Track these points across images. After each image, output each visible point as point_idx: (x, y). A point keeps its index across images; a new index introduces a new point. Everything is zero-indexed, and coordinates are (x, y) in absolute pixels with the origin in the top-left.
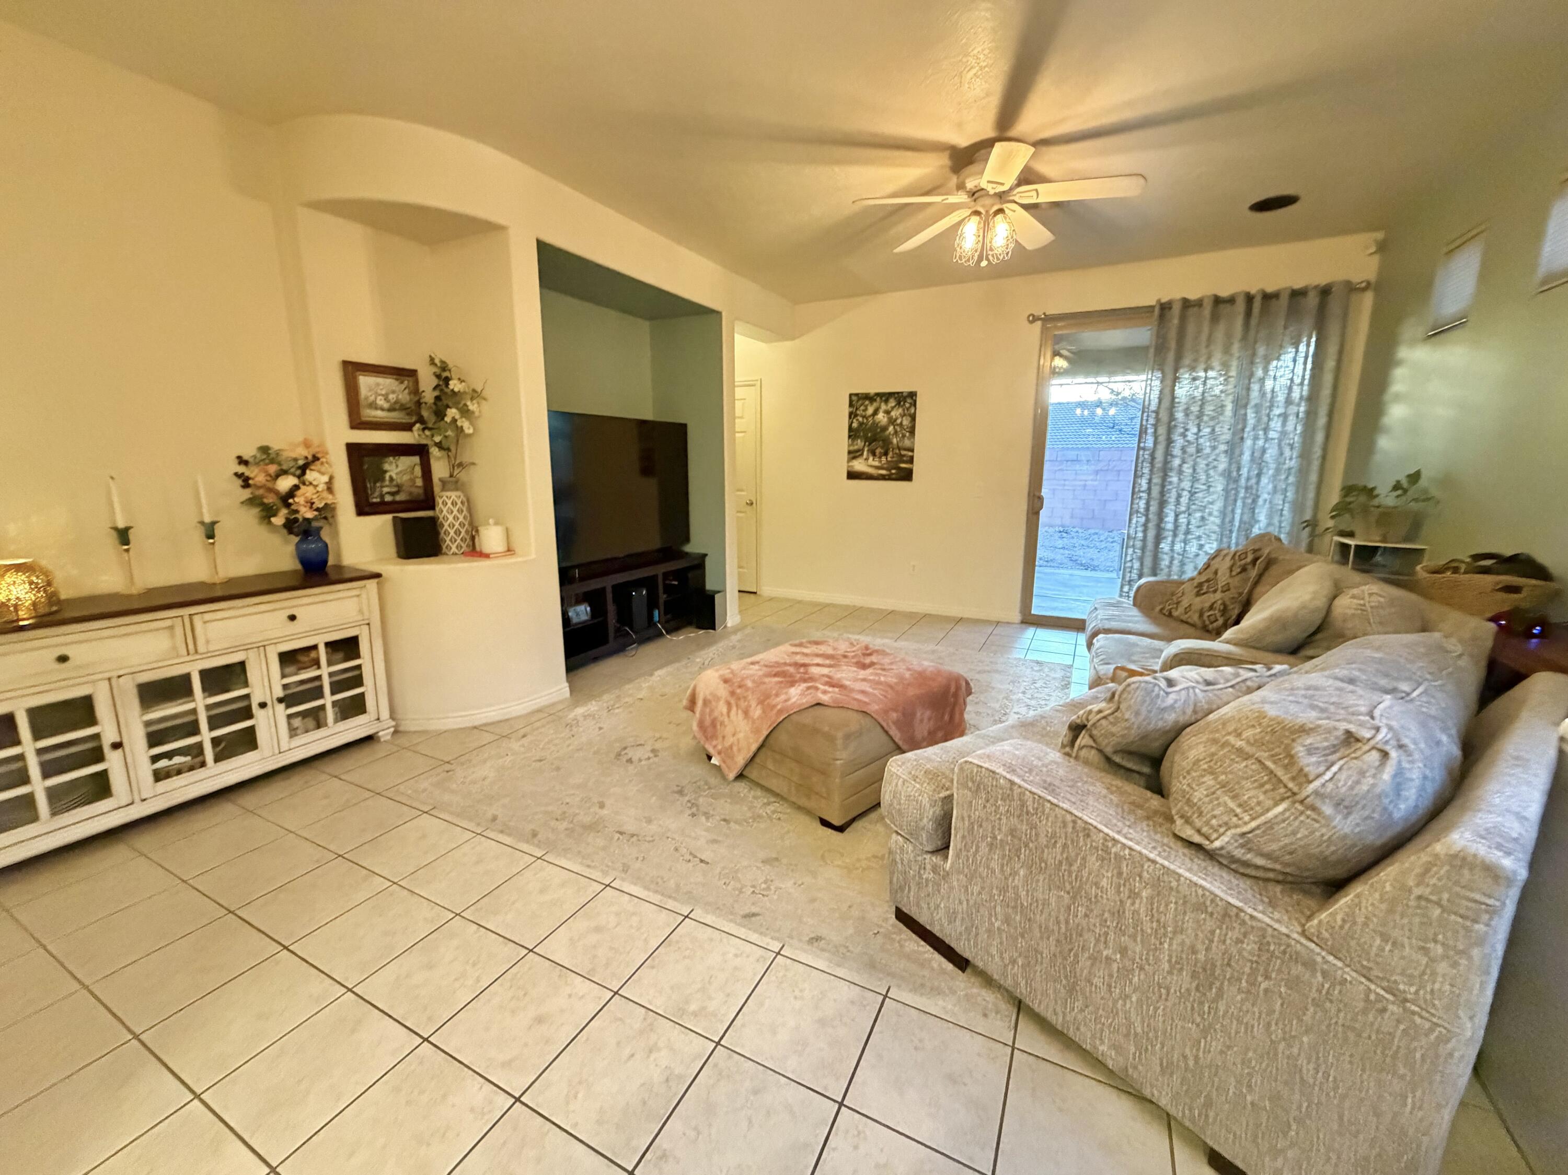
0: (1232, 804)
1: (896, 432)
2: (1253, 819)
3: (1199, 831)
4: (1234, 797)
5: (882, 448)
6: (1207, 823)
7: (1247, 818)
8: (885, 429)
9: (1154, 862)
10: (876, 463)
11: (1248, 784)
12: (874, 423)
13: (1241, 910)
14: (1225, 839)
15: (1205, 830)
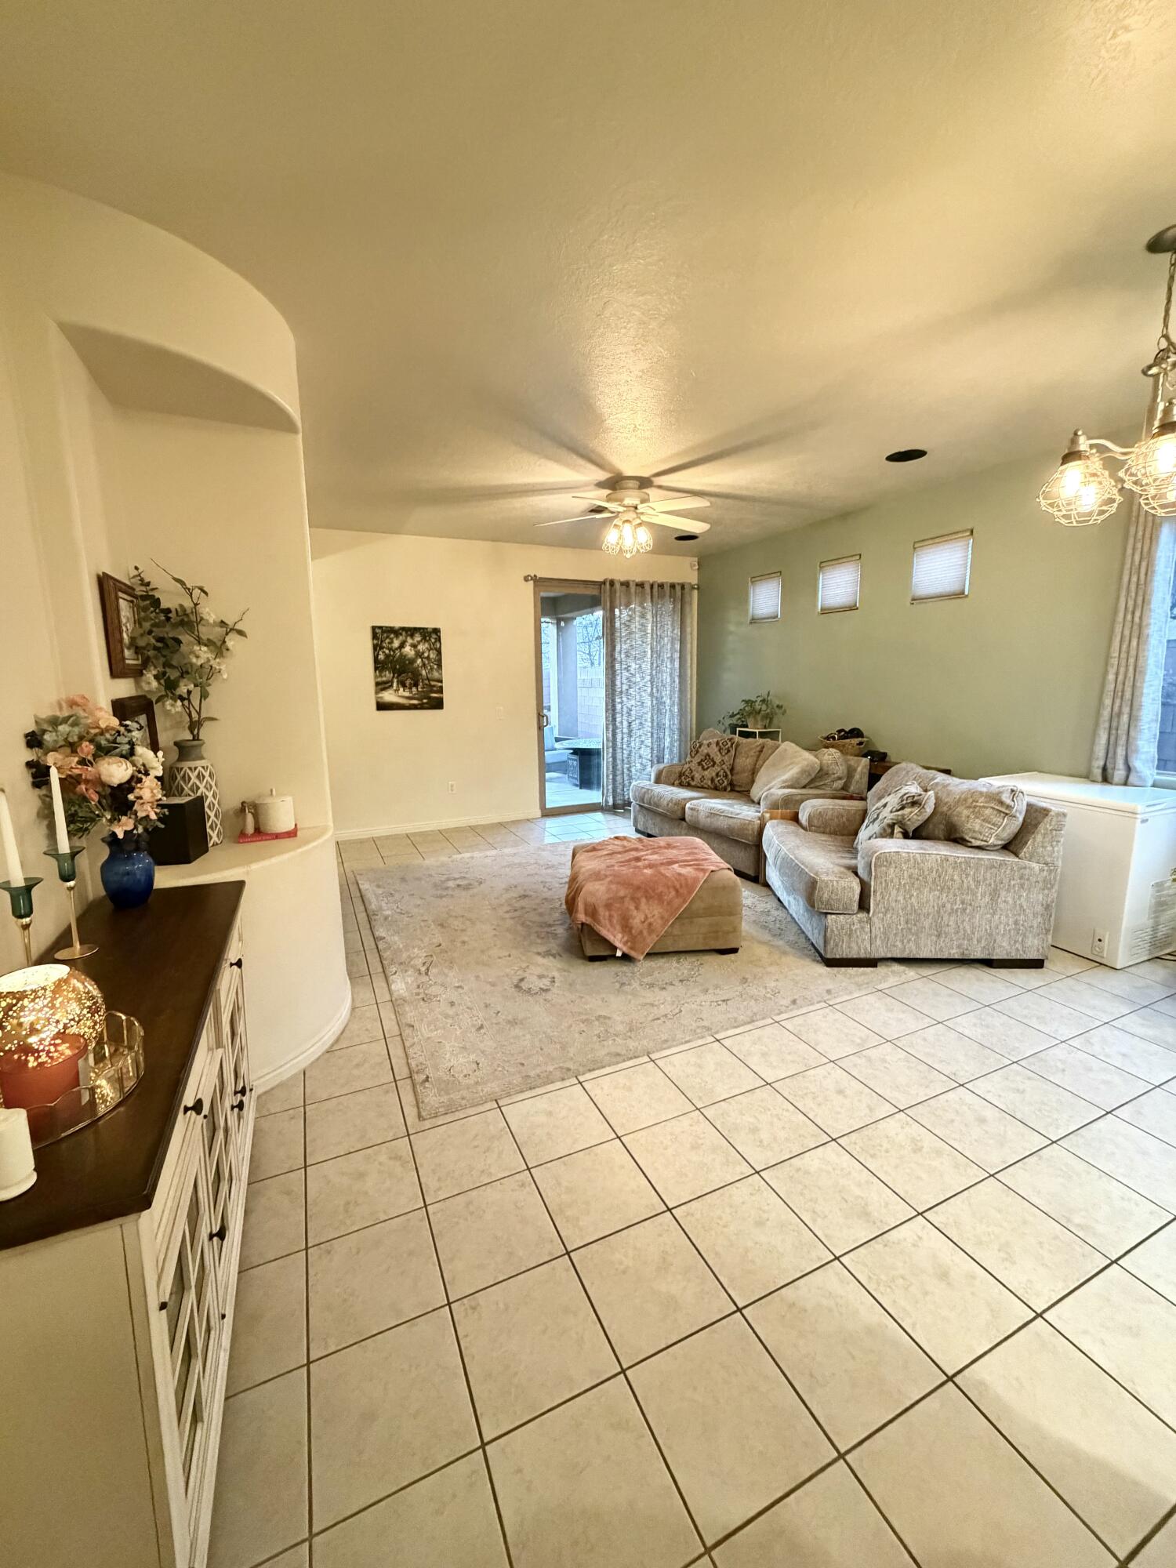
0: (990, 826)
1: (424, 665)
2: (999, 828)
3: (982, 840)
4: (989, 823)
5: (412, 679)
6: (984, 835)
7: (996, 828)
8: (412, 661)
9: (974, 858)
10: (407, 694)
11: (992, 817)
12: (401, 655)
13: (1004, 860)
14: (992, 839)
15: (985, 839)
